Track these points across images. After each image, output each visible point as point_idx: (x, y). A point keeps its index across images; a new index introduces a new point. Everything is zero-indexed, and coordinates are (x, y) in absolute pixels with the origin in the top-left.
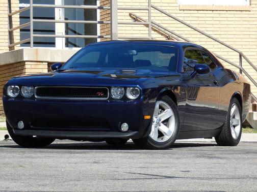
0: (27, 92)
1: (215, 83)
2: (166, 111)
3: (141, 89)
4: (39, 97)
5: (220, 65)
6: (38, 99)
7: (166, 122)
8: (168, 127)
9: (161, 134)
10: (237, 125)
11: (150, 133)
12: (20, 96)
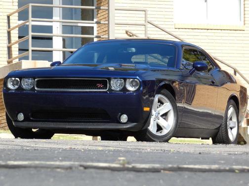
0: (27, 84)
1: (213, 82)
2: (164, 104)
3: (141, 80)
4: (39, 89)
5: (217, 66)
6: (38, 91)
7: (165, 115)
8: (167, 121)
9: (159, 128)
10: (234, 127)
11: (149, 126)
12: (20, 88)
